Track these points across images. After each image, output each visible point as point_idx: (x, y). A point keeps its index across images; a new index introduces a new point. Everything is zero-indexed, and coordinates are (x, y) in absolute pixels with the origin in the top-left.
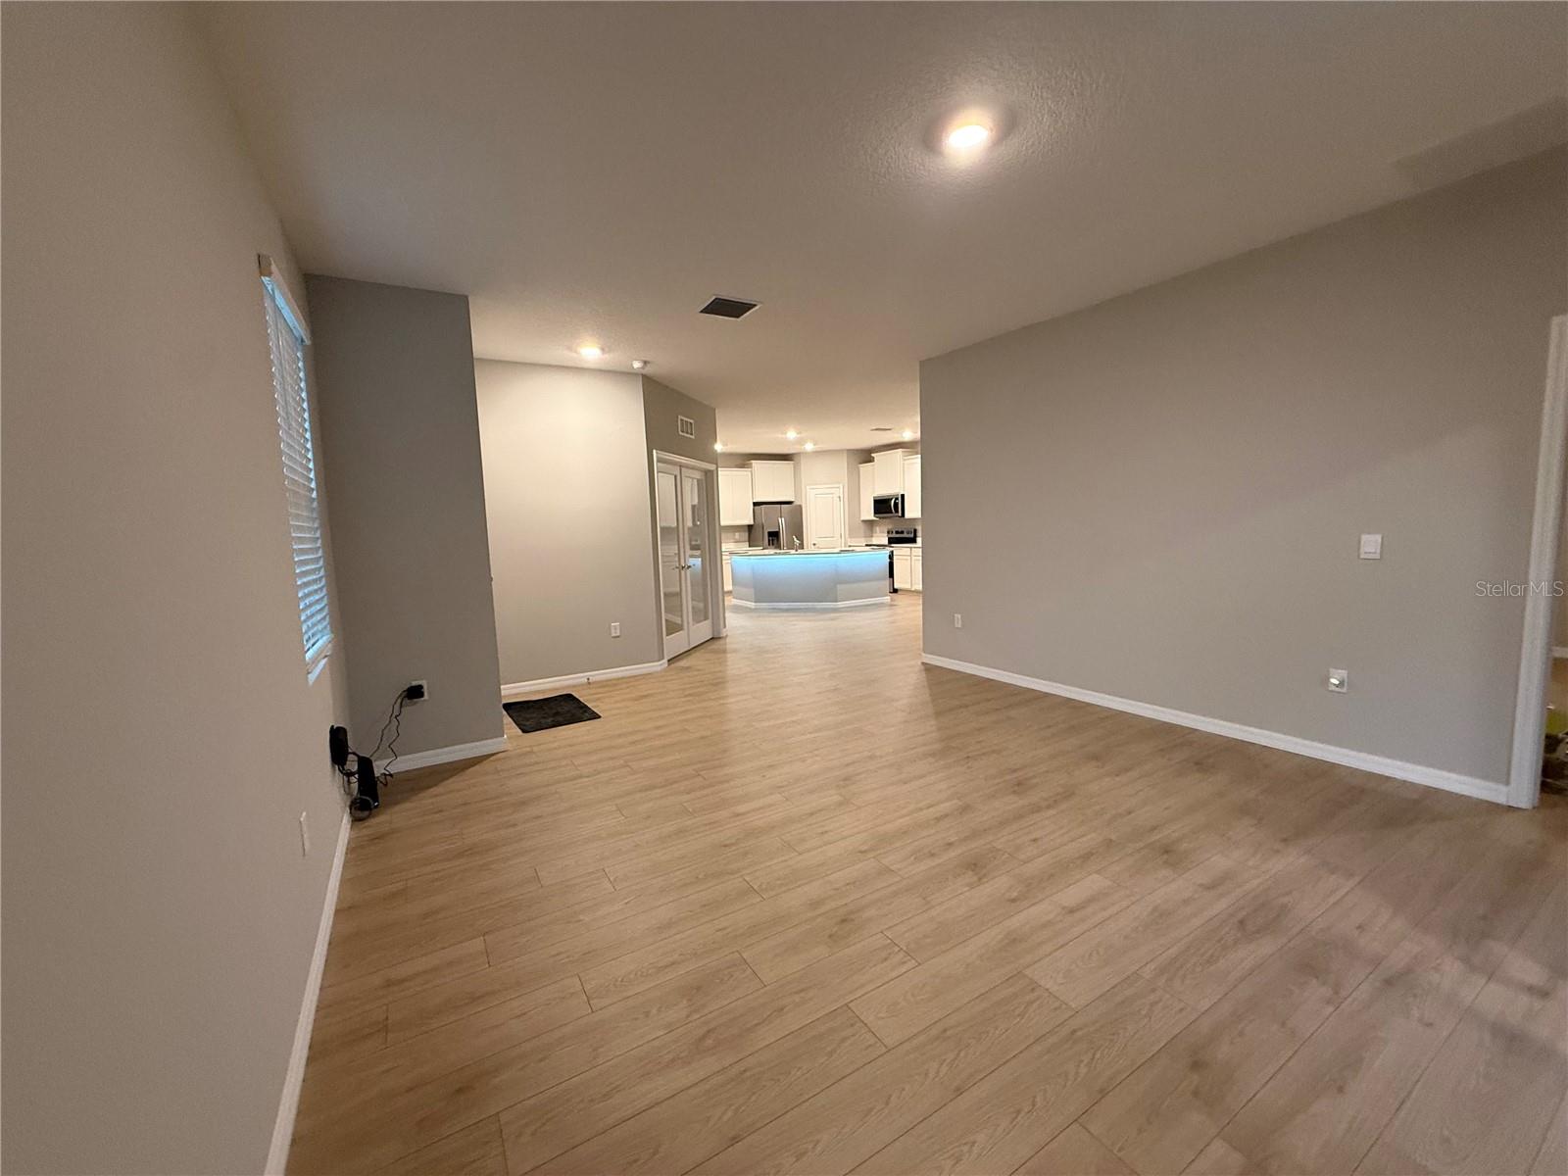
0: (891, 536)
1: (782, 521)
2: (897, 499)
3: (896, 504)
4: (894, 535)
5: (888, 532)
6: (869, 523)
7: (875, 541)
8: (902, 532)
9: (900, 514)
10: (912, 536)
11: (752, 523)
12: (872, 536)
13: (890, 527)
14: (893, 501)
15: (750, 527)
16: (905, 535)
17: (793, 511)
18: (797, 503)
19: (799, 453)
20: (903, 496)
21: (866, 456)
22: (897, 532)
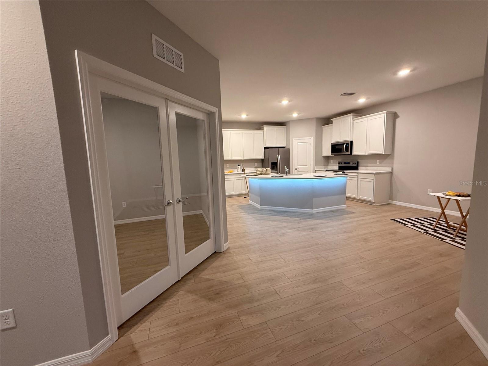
0: (340, 165)
1: (279, 157)
2: (348, 144)
3: (347, 147)
4: (343, 165)
5: (339, 163)
6: (327, 158)
7: (330, 168)
8: (349, 163)
9: (349, 153)
10: (356, 165)
11: (263, 158)
12: (328, 165)
13: (340, 160)
14: (345, 145)
15: (262, 160)
16: (351, 165)
17: (285, 152)
18: (287, 147)
19: (289, 121)
20: (352, 142)
21: (327, 121)
22: (345, 163)
